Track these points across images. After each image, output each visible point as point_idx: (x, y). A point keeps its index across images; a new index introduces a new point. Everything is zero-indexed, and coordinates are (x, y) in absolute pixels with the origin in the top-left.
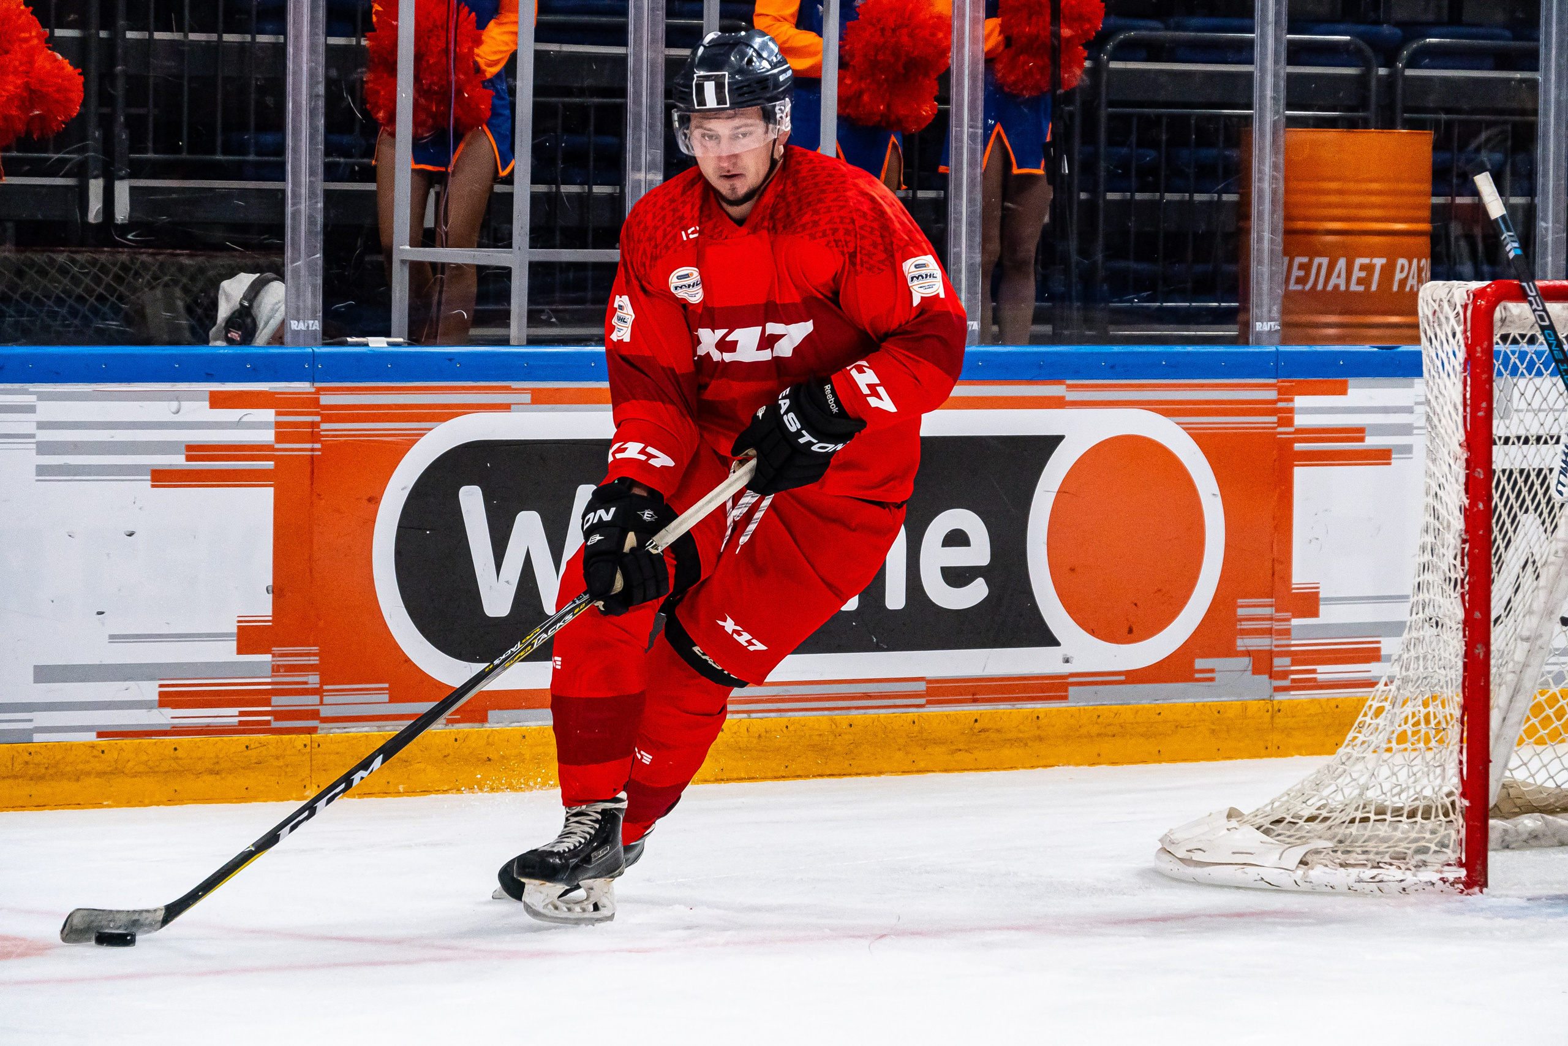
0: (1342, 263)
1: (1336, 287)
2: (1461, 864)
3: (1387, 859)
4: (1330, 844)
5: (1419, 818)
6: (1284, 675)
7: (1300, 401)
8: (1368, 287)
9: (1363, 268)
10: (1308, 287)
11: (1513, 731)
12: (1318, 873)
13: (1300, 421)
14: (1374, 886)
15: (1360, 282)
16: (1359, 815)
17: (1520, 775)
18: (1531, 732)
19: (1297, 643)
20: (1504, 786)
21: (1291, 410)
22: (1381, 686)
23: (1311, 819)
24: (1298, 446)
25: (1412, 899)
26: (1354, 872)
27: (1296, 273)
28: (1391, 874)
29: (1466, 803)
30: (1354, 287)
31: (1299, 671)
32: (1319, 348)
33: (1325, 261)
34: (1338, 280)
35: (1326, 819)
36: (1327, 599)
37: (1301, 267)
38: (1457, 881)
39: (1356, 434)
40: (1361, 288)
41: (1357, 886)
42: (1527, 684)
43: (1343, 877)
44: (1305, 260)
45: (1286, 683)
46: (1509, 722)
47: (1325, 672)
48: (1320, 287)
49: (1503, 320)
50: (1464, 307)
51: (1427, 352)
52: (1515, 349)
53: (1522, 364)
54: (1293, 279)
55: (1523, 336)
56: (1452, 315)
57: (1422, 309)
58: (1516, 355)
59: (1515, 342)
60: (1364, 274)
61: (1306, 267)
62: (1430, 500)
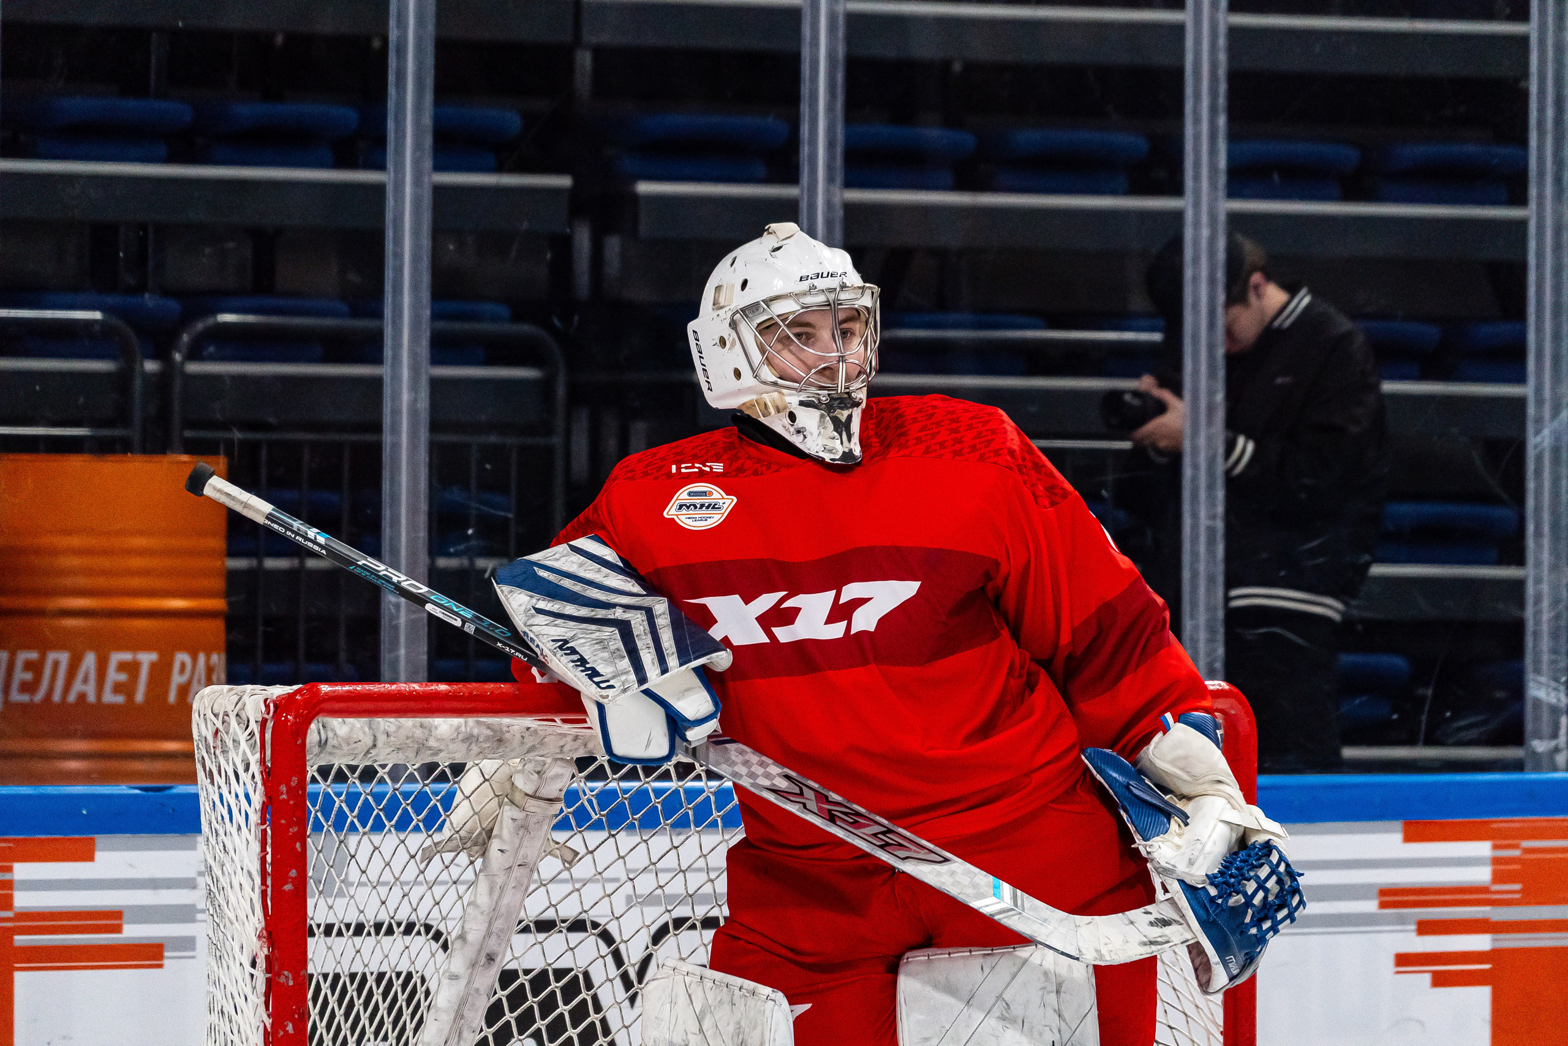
0: (89, 661)
1: (83, 697)
7: (24, 870)
8: (131, 697)
9: (122, 667)
10: (39, 696)
13: (25, 900)
15: (118, 688)
21: (10, 885)
24: (23, 940)
27: (21, 675)
30: (109, 697)
32: (52, 789)
33: (64, 658)
34: (84, 687)
37: (28, 666)
39: (110, 920)
40: (120, 699)
44: (33, 655)
48: (58, 697)
49: (322, 744)
50: (263, 723)
51: (206, 791)
52: (343, 788)
53: (352, 811)
54: (15, 685)
55: (353, 769)
56: (243, 737)
57: (201, 728)
58: (343, 797)
59: (341, 777)
60: (123, 678)
61: (35, 667)
62: (215, 1017)
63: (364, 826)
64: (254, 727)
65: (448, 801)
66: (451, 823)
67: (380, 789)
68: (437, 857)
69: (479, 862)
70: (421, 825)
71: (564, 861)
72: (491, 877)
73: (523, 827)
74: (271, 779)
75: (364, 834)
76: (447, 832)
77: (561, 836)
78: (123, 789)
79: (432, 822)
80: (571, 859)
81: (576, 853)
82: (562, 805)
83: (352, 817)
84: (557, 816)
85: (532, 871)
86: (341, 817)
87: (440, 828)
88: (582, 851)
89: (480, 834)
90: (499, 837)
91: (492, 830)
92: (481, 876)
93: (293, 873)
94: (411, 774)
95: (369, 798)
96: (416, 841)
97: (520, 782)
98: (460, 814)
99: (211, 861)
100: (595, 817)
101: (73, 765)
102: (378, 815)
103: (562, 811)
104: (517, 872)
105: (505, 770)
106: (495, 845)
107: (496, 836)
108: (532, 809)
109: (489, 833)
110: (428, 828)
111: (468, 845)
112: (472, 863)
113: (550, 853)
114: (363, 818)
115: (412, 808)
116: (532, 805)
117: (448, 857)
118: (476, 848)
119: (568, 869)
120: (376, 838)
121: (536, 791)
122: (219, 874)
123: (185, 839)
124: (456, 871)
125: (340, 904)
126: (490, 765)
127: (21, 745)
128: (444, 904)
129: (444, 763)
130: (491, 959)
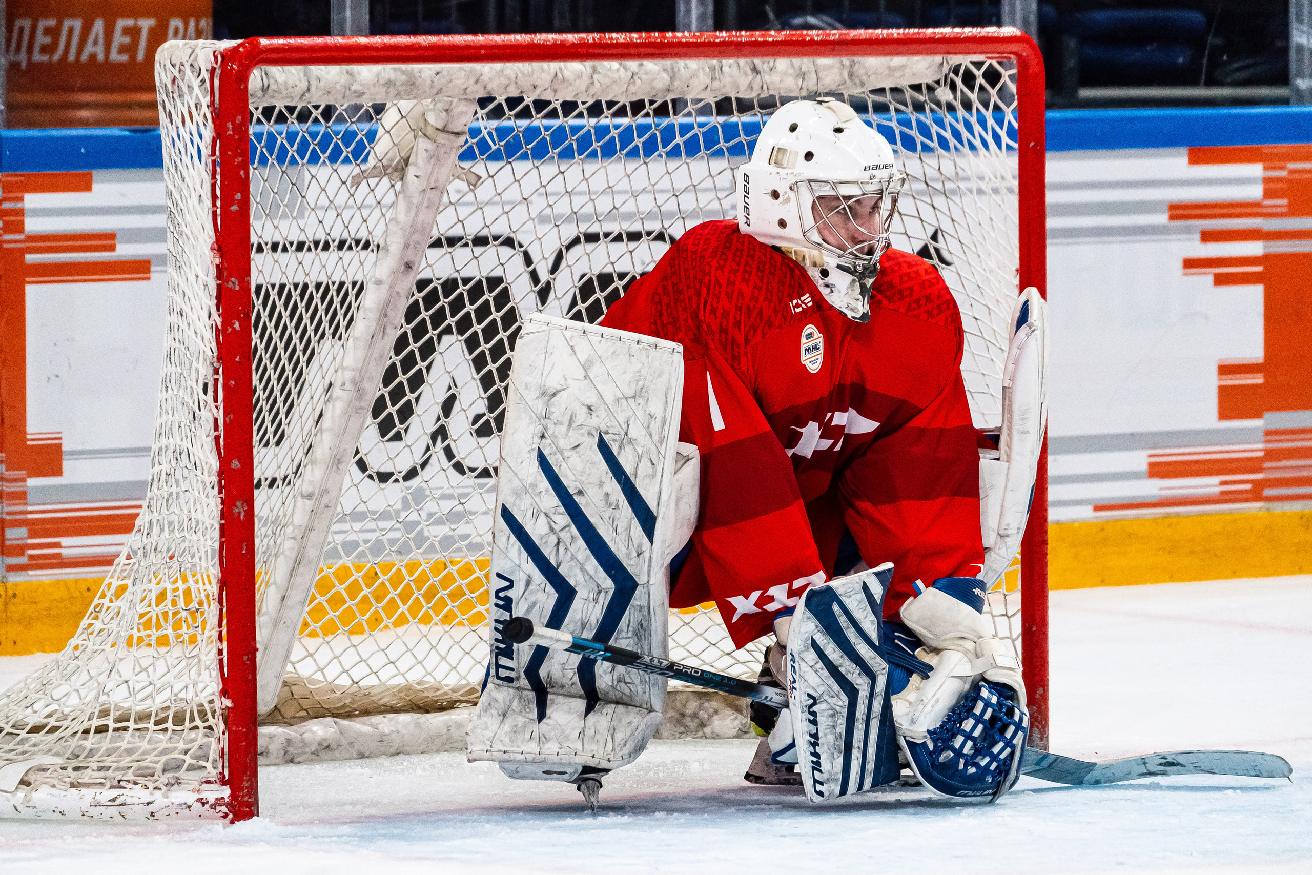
0: (99, 26)
1: (93, 56)
2: (224, 782)
3: (130, 776)
4: (60, 761)
5: (169, 725)
6: (18, 550)
7: (32, 200)
8: (133, 56)
9: (126, 31)
10: (57, 57)
11: (297, 614)
12: (43, 796)
13: (32, 225)
14: (114, 811)
15: (122, 49)
16: (96, 723)
17: (305, 669)
18: (317, 612)
19: (36, 510)
20: (285, 684)
21: (21, 212)
22: (122, 559)
23: (36, 729)
24: (31, 258)
25: (162, 827)
26: (88, 794)
27: (42, 39)
28: (135, 795)
29: (228, 703)
30: (115, 57)
31: (37, 545)
32: (55, 133)
33: (77, 24)
34: (94, 48)
35: (54, 729)
36: (72, 453)
37: (47, 31)
38: (219, 802)
39: (106, 240)
40: (124, 58)
41: (94, 811)
42: (312, 553)
43: (76, 800)
44: (52, 22)
45: (21, 560)
46: (289, 602)
47: (72, 546)
48: (72, 57)
49: (263, 89)
50: (212, 72)
51: (166, 131)
52: (283, 128)
53: (292, 146)
54: (37, 48)
55: (291, 110)
56: (195, 83)
57: (162, 77)
58: (284, 135)
59: (282, 119)
60: (127, 40)
61: (53, 32)
62: (175, 319)
63: (303, 159)
64: (207, 75)
65: (371, 136)
66: (375, 153)
67: (315, 128)
68: (364, 183)
69: (398, 186)
70: (350, 156)
71: (469, 184)
72: (408, 198)
73: (435, 158)
74: (220, 117)
75: (303, 165)
76: (372, 161)
77: (466, 165)
78: (115, 131)
79: (359, 153)
80: (475, 182)
81: (479, 178)
82: (468, 136)
83: (292, 151)
84: (462, 146)
85: (442, 193)
86: (283, 151)
87: (365, 160)
88: (484, 175)
89: (399, 161)
90: (416, 164)
91: (408, 159)
92: (400, 196)
93: (238, 196)
94: (341, 114)
95: (306, 135)
96: (346, 171)
97: (431, 118)
98: (382, 147)
99: (171, 187)
100: (494, 148)
101: (85, 114)
102: (314, 149)
103: (467, 142)
104: (430, 194)
105: (418, 110)
106: (411, 171)
107: (412, 164)
108: (442, 141)
109: (407, 161)
110: (356, 159)
111: (389, 171)
112: (393, 186)
113: (458, 177)
114: (302, 152)
115: (342, 142)
116: (442, 138)
117: (373, 181)
118: (396, 174)
119: (473, 191)
120: (313, 169)
121: (445, 127)
122: (178, 198)
123: (153, 172)
124: (379, 192)
125: (284, 225)
126: (405, 105)
127: (25, 98)
128: (371, 223)
129: (367, 104)
130: (409, 266)
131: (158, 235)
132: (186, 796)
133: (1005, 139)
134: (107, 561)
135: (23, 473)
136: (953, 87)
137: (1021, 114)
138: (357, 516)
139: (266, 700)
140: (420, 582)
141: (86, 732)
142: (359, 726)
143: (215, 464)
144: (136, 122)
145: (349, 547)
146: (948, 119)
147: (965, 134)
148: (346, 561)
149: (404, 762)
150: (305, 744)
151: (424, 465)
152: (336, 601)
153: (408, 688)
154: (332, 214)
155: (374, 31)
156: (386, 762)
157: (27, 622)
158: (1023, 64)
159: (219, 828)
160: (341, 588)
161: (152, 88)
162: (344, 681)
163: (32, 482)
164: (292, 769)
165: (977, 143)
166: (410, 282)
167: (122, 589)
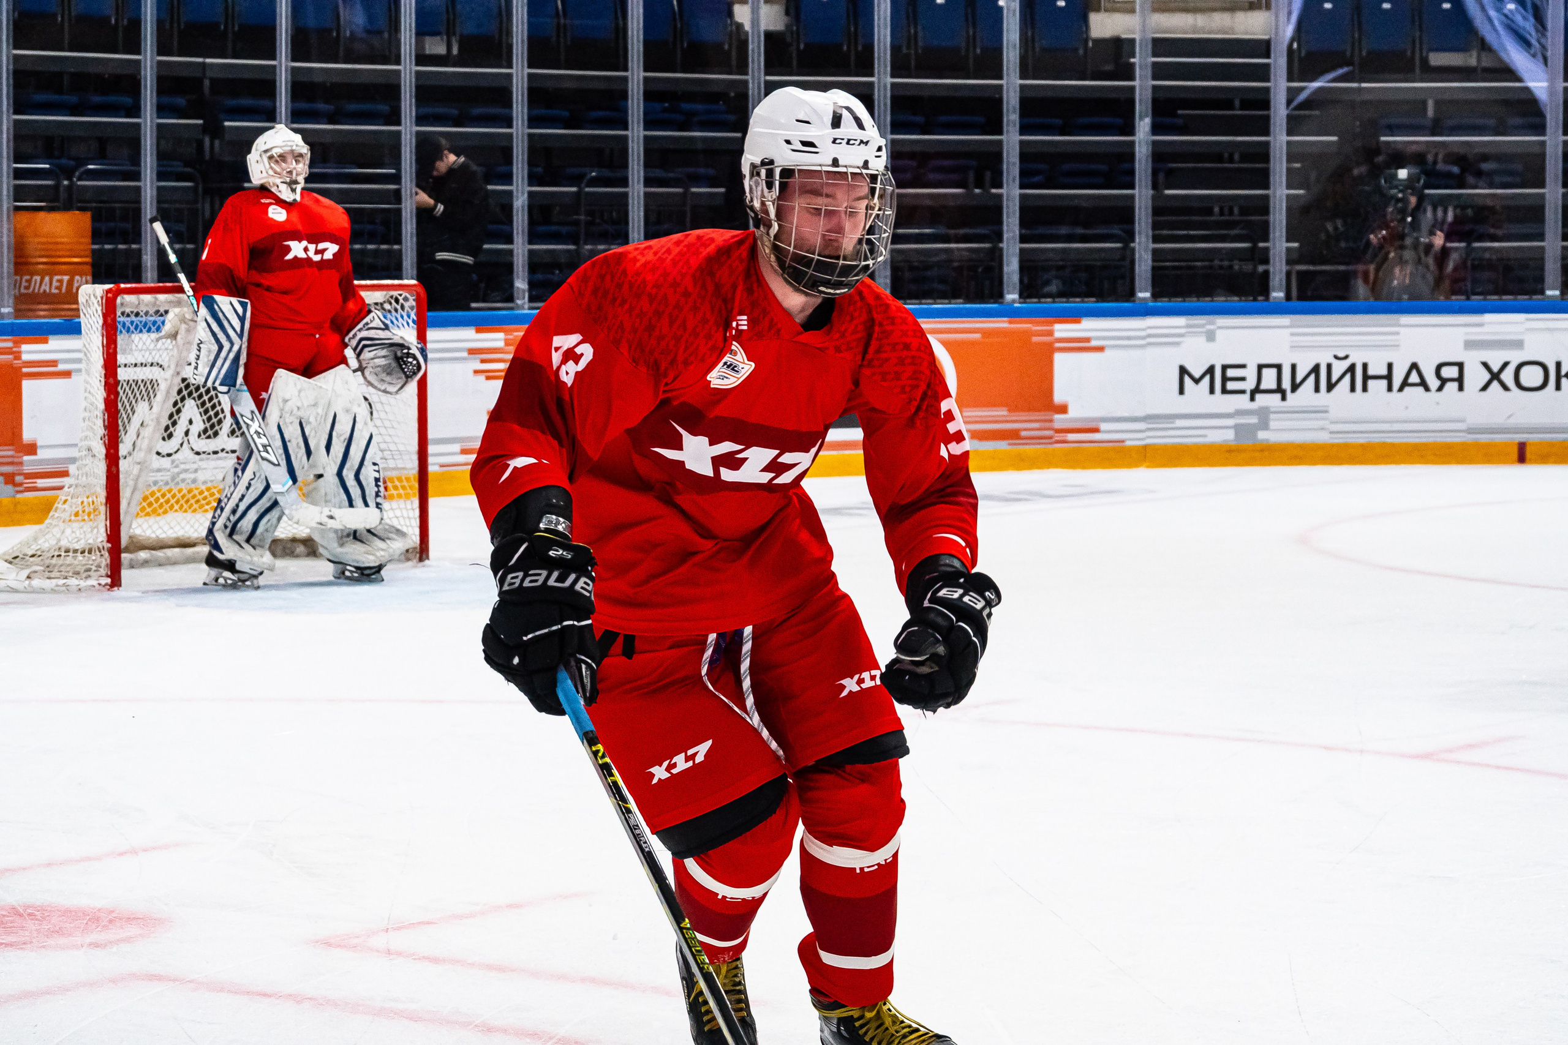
0: (47, 279)
1: (45, 291)
2: (108, 576)
3: (70, 574)
4: (42, 568)
5: (86, 554)
6: (21, 484)
7: (25, 347)
8: (61, 290)
9: (58, 281)
10: (30, 291)
11: (135, 508)
12: (36, 582)
13: (25, 357)
14: (64, 588)
15: (57, 288)
16: (57, 553)
17: (138, 532)
18: (143, 509)
19: (27, 469)
20: (130, 537)
21: (20, 352)
22: (66, 489)
23: (33, 556)
24: (25, 370)
25: (83, 594)
26: (54, 581)
27: (24, 284)
28: (73, 582)
29: (110, 545)
30: (54, 291)
31: (28, 483)
32: (34, 321)
33: (38, 278)
34: (45, 287)
35: (40, 556)
36: (42, 447)
37: (27, 281)
38: (106, 584)
39: (54, 363)
40: (56, 291)
41: (56, 588)
42: (140, 485)
43: (48, 584)
44: (28, 277)
45: (21, 489)
47: (41, 483)
48: (36, 291)
49: (122, 304)
50: (102, 298)
51: (83, 320)
52: (129, 319)
53: (132, 326)
54: (23, 287)
55: (132, 312)
56: (95, 302)
57: (81, 299)
58: (129, 322)
59: (128, 316)
60: (58, 284)
61: (29, 281)
62: (87, 394)
63: (136, 331)
64: (100, 299)
65: (163, 323)
66: (165, 330)
67: (141, 319)
68: (160, 341)
69: (174, 342)
70: (155, 330)
72: (178, 347)
74: (105, 316)
75: (136, 334)
76: (163, 333)
78: (57, 320)
79: (158, 329)
83: (132, 328)
86: (128, 328)
87: (161, 332)
89: (174, 333)
90: (180, 334)
92: (174, 346)
93: (113, 347)
94: (151, 314)
95: (138, 322)
96: (154, 336)
98: (167, 328)
99: (86, 343)
101: (42, 313)
102: (141, 328)
106: (179, 337)
109: (177, 332)
110: (157, 332)
111: (170, 336)
112: (171, 342)
114: (136, 329)
115: (152, 325)
117: (164, 341)
118: (173, 338)
120: (140, 335)
122: (89, 347)
123: (77, 336)
124: (166, 345)
125: (129, 357)
126: (177, 310)
127: (24, 307)
128: (163, 356)
129: (162, 310)
130: (178, 373)
131: (79, 361)
132: (92, 582)
133: (411, 324)
134: (61, 488)
135: (21, 454)
136: (391, 303)
137: (418, 314)
138: (159, 470)
139: (124, 541)
140: (183, 497)
141: (53, 556)
142: (160, 554)
143: (104, 451)
144: (65, 316)
145: (155, 483)
146: (389, 316)
147: (395, 322)
148: (155, 488)
149: (177, 567)
150: (138, 560)
151: (176, 452)
152: (150, 505)
153: (178, 538)
154: (148, 353)
155: (159, 282)
156: (170, 568)
157: (23, 513)
158: (418, 295)
159: (107, 594)
160: (152, 499)
161: (77, 302)
162: (153, 536)
163: (26, 458)
164: (133, 571)
165: (400, 325)
166: (179, 379)
167: (65, 501)
